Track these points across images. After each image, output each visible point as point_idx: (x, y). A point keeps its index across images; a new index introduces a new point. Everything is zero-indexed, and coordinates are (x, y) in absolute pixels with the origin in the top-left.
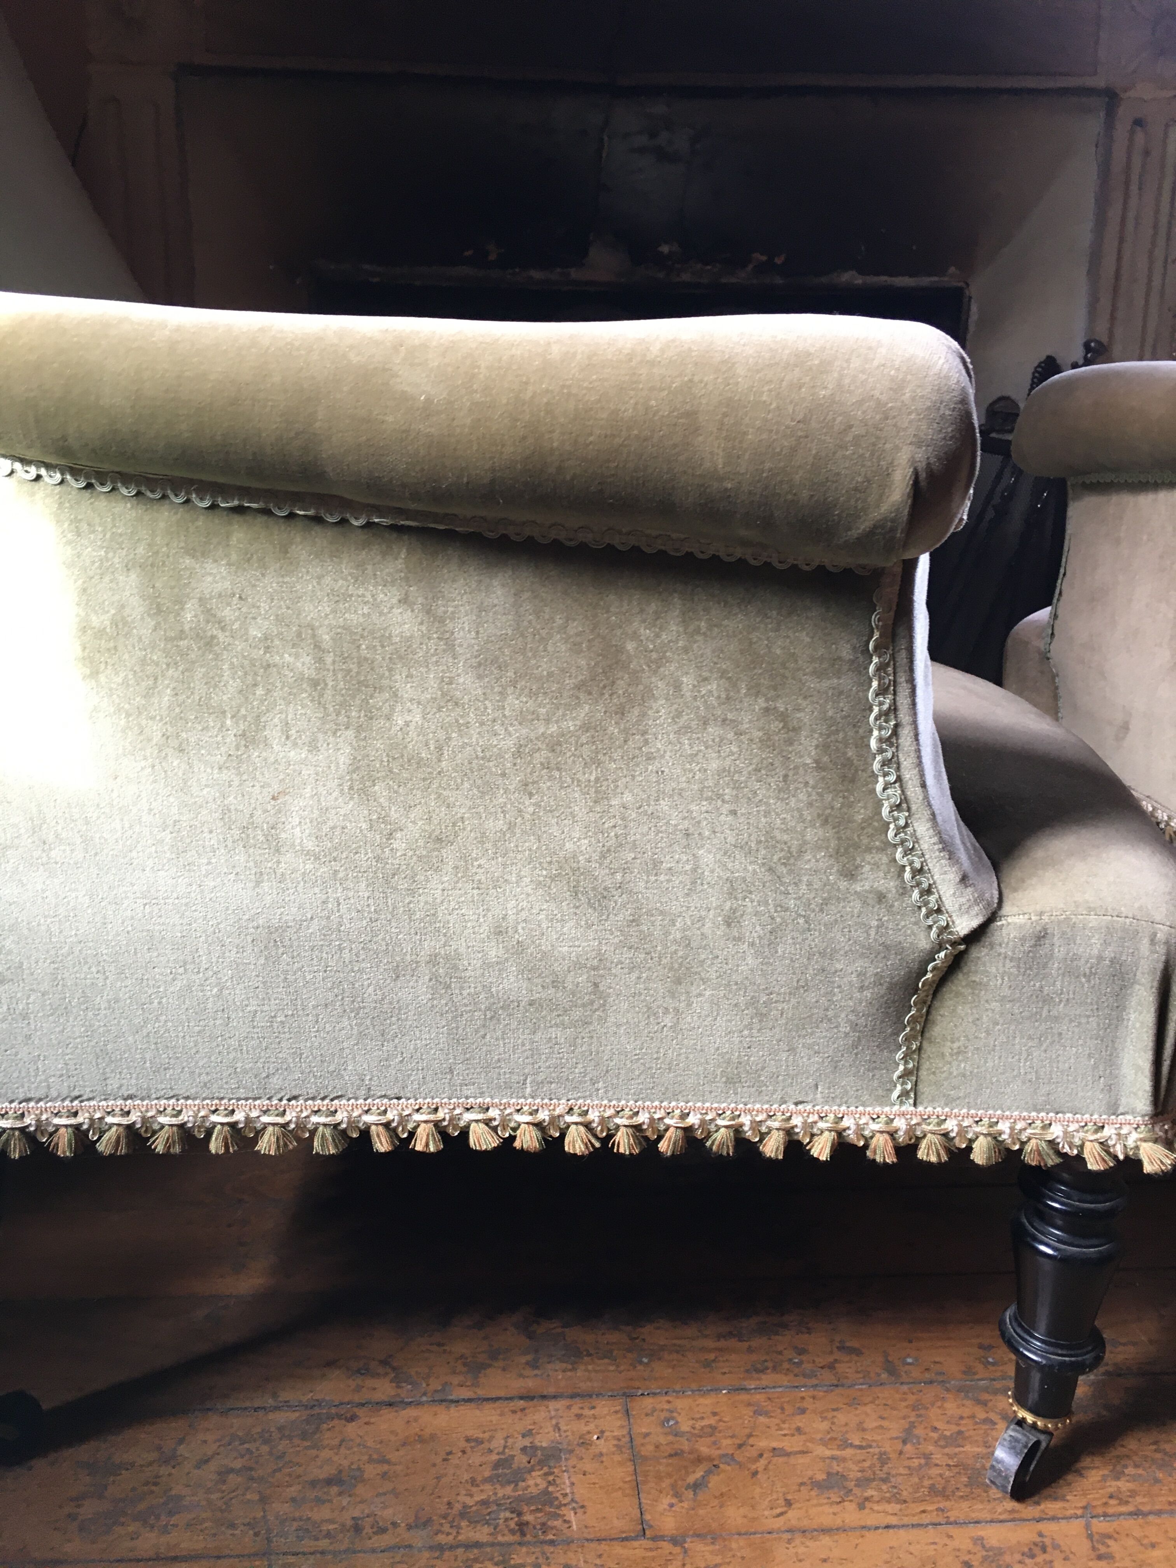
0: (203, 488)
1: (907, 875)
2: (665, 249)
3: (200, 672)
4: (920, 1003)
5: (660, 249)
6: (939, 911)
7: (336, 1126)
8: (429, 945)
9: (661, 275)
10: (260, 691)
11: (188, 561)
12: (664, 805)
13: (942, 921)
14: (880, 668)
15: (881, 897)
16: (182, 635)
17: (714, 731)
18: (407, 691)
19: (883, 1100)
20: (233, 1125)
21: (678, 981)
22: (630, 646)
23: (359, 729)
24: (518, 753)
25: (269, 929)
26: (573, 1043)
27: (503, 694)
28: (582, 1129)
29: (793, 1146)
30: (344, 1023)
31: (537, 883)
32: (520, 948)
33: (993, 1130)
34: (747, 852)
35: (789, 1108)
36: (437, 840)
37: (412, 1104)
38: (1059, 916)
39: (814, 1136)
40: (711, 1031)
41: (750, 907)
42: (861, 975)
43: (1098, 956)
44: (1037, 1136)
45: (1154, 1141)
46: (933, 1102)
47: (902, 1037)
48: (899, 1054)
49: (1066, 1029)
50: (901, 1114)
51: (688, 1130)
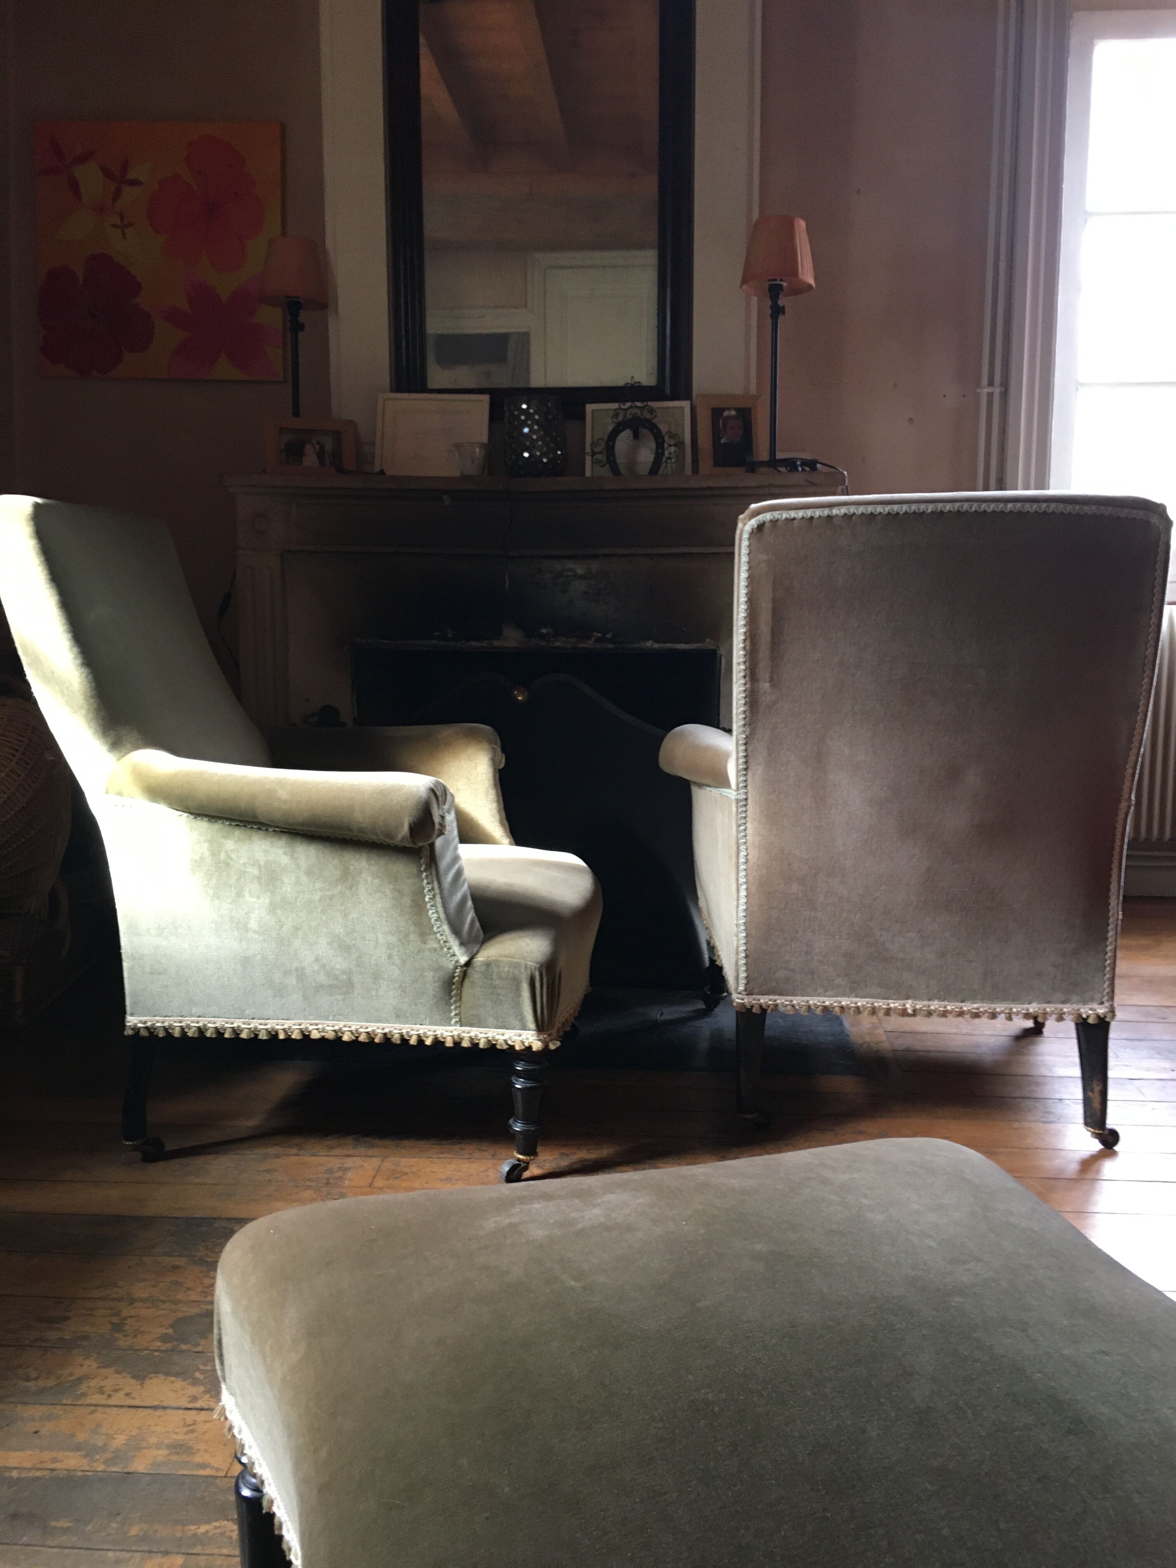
0: (227, 819)
2: (544, 631)
3: (225, 873)
4: (457, 989)
5: (541, 631)
6: (454, 955)
7: (267, 1029)
8: (296, 964)
9: (544, 644)
10: (242, 880)
11: (222, 840)
12: (365, 917)
13: (455, 958)
14: (427, 876)
15: (435, 950)
16: (220, 862)
17: (378, 894)
18: (286, 880)
19: (449, 1024)
20: (233, 1028)
21: (376, 979)
22: (352, 868)
23: (272, 892)
24: (320, 901)
25: (245, 958)
26: (344, 1000)
27: (315, 882)
28: (349, 1033)
29: (420, 1041)
30: (269, 992)
31: (328, 944)
32: (324, 966)
33: (486, 1036)
34: (392, 934)
35: (418, 1026)
36: (296, 929)
37: (293, 1022)
38: (493, 958)
39: (427, 1037)
40: (388, 997)
41: (395, 954)
42: (434, 977)
43: (508, 972)
44: (500, 1038)
45: (539, 1040)
46: (466, 1025)
47: (452, 1001)
48: (453, 1007)
49: (502, 998)
50: (455, 1030)
51: (385, 1034)
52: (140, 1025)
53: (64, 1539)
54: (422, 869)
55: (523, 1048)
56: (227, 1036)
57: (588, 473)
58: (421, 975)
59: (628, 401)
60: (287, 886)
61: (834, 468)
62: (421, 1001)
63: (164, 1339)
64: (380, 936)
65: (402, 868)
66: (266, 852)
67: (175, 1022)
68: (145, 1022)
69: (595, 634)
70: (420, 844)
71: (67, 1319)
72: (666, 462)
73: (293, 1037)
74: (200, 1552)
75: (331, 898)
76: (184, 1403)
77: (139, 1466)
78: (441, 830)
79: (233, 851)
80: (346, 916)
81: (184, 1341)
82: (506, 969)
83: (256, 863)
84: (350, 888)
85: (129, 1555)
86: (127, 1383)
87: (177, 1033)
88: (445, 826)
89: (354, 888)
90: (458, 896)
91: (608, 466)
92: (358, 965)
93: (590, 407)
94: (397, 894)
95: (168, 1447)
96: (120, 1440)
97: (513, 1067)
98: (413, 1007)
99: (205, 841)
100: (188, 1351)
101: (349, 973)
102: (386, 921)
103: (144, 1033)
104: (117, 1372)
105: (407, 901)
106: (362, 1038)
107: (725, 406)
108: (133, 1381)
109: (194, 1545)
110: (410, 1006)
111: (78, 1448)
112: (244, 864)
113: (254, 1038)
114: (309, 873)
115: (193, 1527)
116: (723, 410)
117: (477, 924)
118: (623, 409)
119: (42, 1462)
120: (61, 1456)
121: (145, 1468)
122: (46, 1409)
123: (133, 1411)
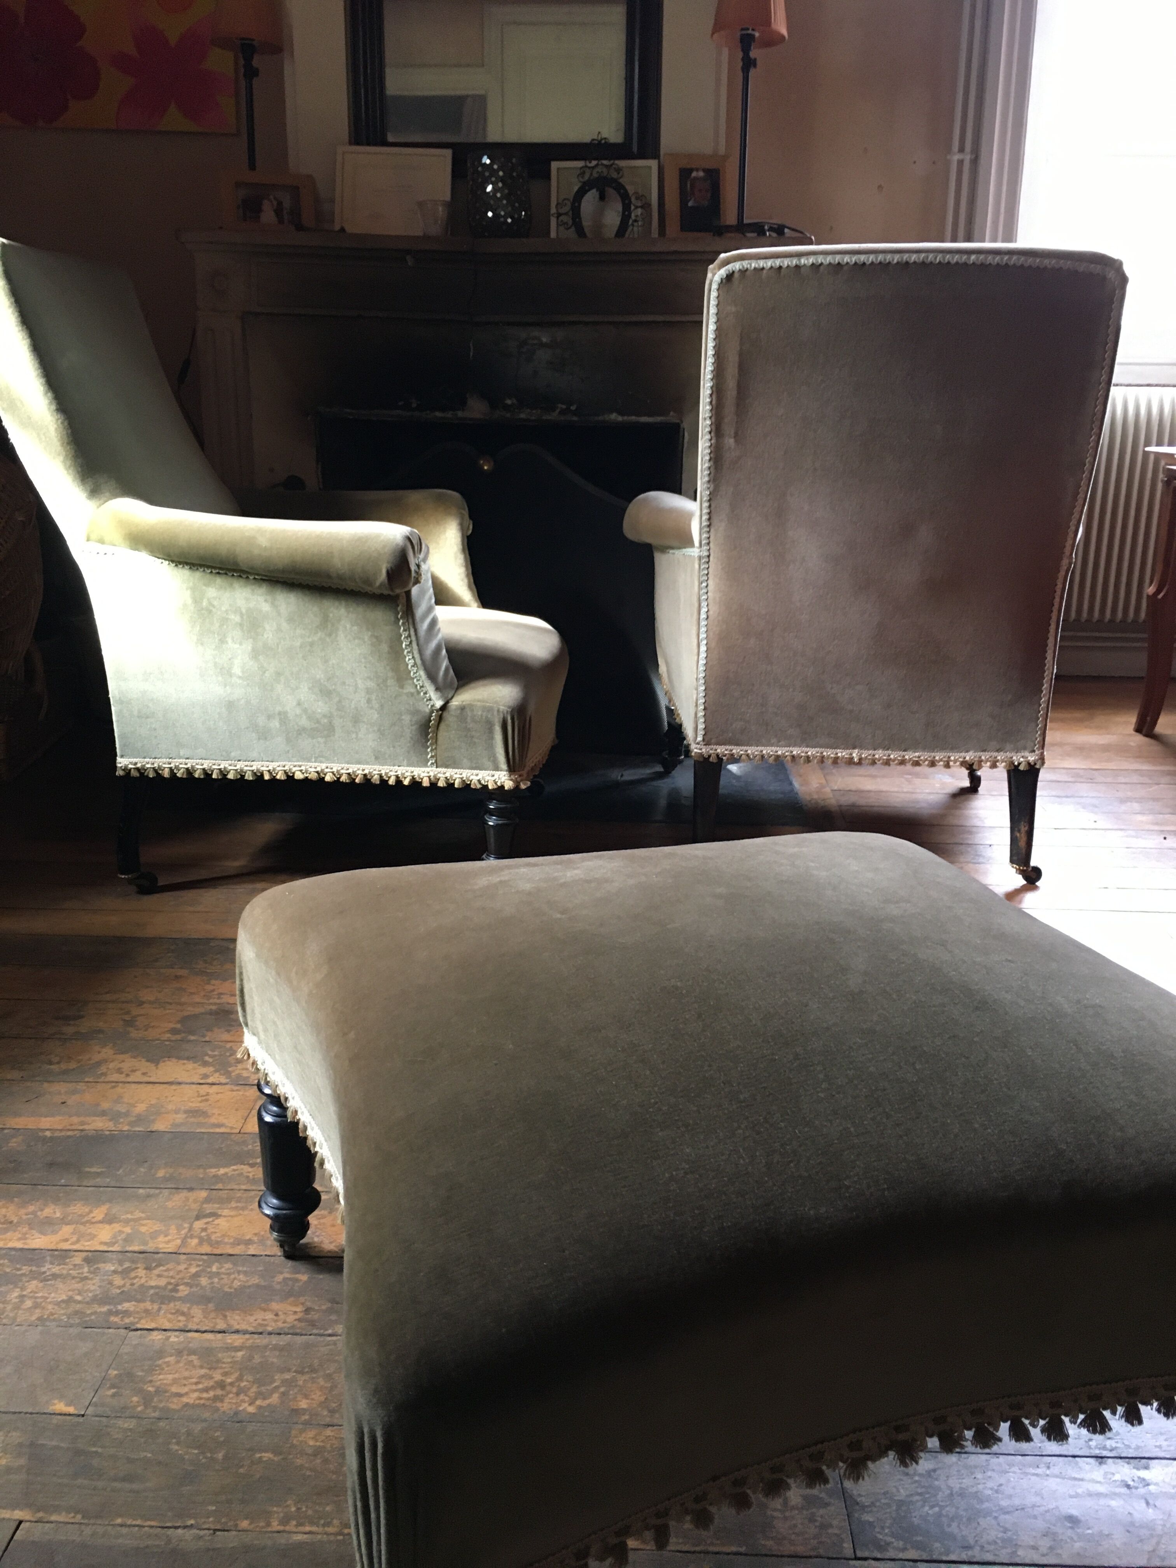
0: (208, 567)
1: (418, 687)
2: (509, 402)
3: (207, 620)
4: (433, 732)
5: (506, 402)
6: (430, 700)
7: (253, 771)
8: (278, 708)
10: (225, 627)
11: (204, 587)
12: (345, 664)
13: (432, 703)
14: (403, 623)
15: (412, 694)
16: (202, 609)
17: (356, 641)
18: (267, 627)
19: (426, 766)
20: (220, 769)
21: (356, 722)
22: (331, 615)
23: (254, 639)
24: (301, 647)
25: (230, 702)
26: (325, 743)
27: (295, 629)
28: (331, 774)
29: (399, 781)
30: (254, 734)
31: (309, 689)
32: (305, 711)
33: (461, 776)
34: (371, 679)
35: (396, 768)
36: (278, 674)
37: (277, 764)
38: (468, 703)
39: (405, 778)
40: (368, 740)
41: (374, 698)
42: (411, 721)
43: (482, 716)
44: (475, 779)
45: (511, 780)
46: (442, 766)
47: (429, 744)
48: (429, 750)
49: (476, 740)
50: (432, 771)
51: (365, 775)
52: (130, 766)
53: (99, 1181)
54: (399, 617)
55: (495, 787)
56: (214, 776)
57: (553, 235)
58: (399, 719)
59: (594, 159)
60: (269, 633)
62: (399, 744)
63: (174, 1031)
64: (359, 682)
65: (380, 615)
66: (247, 599)
67: (165, 764)
68: (136, 764)
69: (560, 405)
70: (398, 591)
71: (82, 1017)
72: (633, 224)
73: (278, 777)
74: (221, 1188)
75: (312, 644)
76: (196, 1079)
77: (160, 1126)
78: (417, 578)
79: (215, 598)
80: (326, 661)
81: (192, 1033)
82: (480, 713)
83: (238, 611)
84: (330, 635)
85: (158, 1191)
86: (143, 1065)
87: (166, 774)
88: (421, 575)
89: (334, 635)
90: (433, 645)
91: (573, 228)
92: (338, 709)
93: (555, 165)
94: (374, 640)
95: (186, 1112)
96: (141, 1108)
97: (487, 806)
98: (392, 749)
99: (187, 589)
100: (196, 1041)
101: (330, 717)
102: (365, 667)
103: (135, 774)
104: (132, 1057)
105: (385, 647)
106: (344, 778)
108: (148, 1064)
109: (217, 1183)
110: (389, 747)
111: (103, 1113)
112: (227, 611)
113: (241, 779)
114: (290, 620)
115: (213, 1170)
117: (451, 671)
118: (590, 168)
119: (71, 1125)
120: (89, 1119)
121: (166, 1128)
122: (70, 1085)
123: (151, 1086)
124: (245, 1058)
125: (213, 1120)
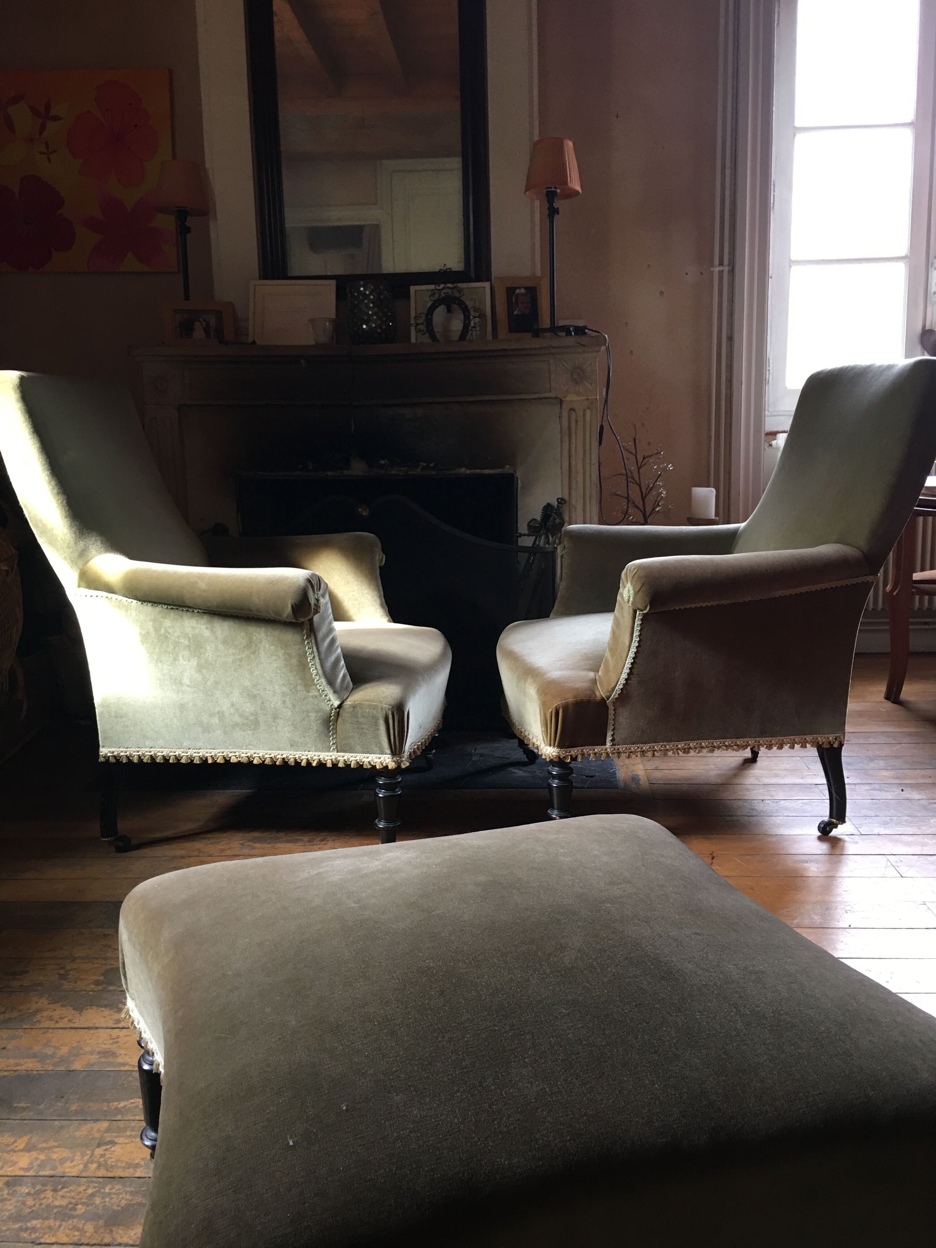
1: (321, 691)
3: (165, 644)
4: (333, 725)
6: (330, 700)
7: (199, 756)
8: (217, 709)
10: (177, 648)
11: (162, 619)
12: (265, 674)
13: (331, 703)
14: (308, 643)
15: (316, 697)
16: (161, 636)
17: (274, 657)
18: (208, 648)
19: (329, 751)
20: (175, 756)
21: (275, 719)
22: (254, 638)
23: (198, 657)
24: (233, 662)
25: (182, 705)
26: (253, 734)
27: (228, 649)
28: (258, 758)
29: (309, 763)
30: (200, 729)
31: (240, 694)
32: (237, 710)
33: (355, 759)
34: (285, 686)
35: (307, 753)
36: (217, 683)
37: (218, 751)
38: (358, 702)
39: (314, 761)
40: (285, 732)
41: (288, 700)
42: (316, 717)
43: (369, 712)
44: (366, 760)
45: (394, 761)
46: (341, 752)
47: (330, 734)
48: (331, 739)
49: (364, 731)
50: (333, 755)
51: (283, 759)
52: (109, 754)
53: (24, 1115)
54: (305, 638)
55: (381, 767)
56: (171, 761)
57: (413, 340)
58: (307, 716)
59: (442, 283)
60: (209, 652)
61: (598, 332)
62: (308, 734)
63: (98, 983)
64: (277, 687)
65: (290, 636)
66: (193, 628)
67: (134, 752)
68: (113, 752)
69: (422, 463)
70: (302, 620)
71: (26, 972)
72: (472, 330)
73: (218, 761)
74: (120, 1119)
75: (241, 660)
76: (110, 1024)
77: (77, 1066)
78: (317, 610)
79: (170, 627)
80: (252, 673)
81: (111, 983)
82: (367, 710)
83: (186, 636)
84: (254, 653)
85: (70, 1123)
86: (70, 1012)
87: (135, 760)
88: (320, 607)
89: (257, 653)
90: (332, 658)
91: (427, 334)
92: (261, 709)
93: (413, 289)
94: (287, 656)
95: (99, 1053)
96: (64, 1050)
97: (376, 782)
98: (303, 738)
99: (150, 621)
100: (114, 990)
101: (256, 715)
102: (281, 676)
103: (112, 760)
104: (63, 1006)
105: (294, 661)
106: (268, 762)
107: (517, 286)
108: (74, 1012)
109: (118, 1115)
110: (300, 738)
111: (34, 1056)
112: (178, 637)
113: (191, 764)
114: (225, 642)
116: (515, 288)
117: (348, 678)
118: (439, 290)
119: (8, 1066)
120: (22, 1061)
121: (82, 1067)
122: (11, 1032)
123: (74, 1031)
124: (127, 1017)
125: (120, 1060)
